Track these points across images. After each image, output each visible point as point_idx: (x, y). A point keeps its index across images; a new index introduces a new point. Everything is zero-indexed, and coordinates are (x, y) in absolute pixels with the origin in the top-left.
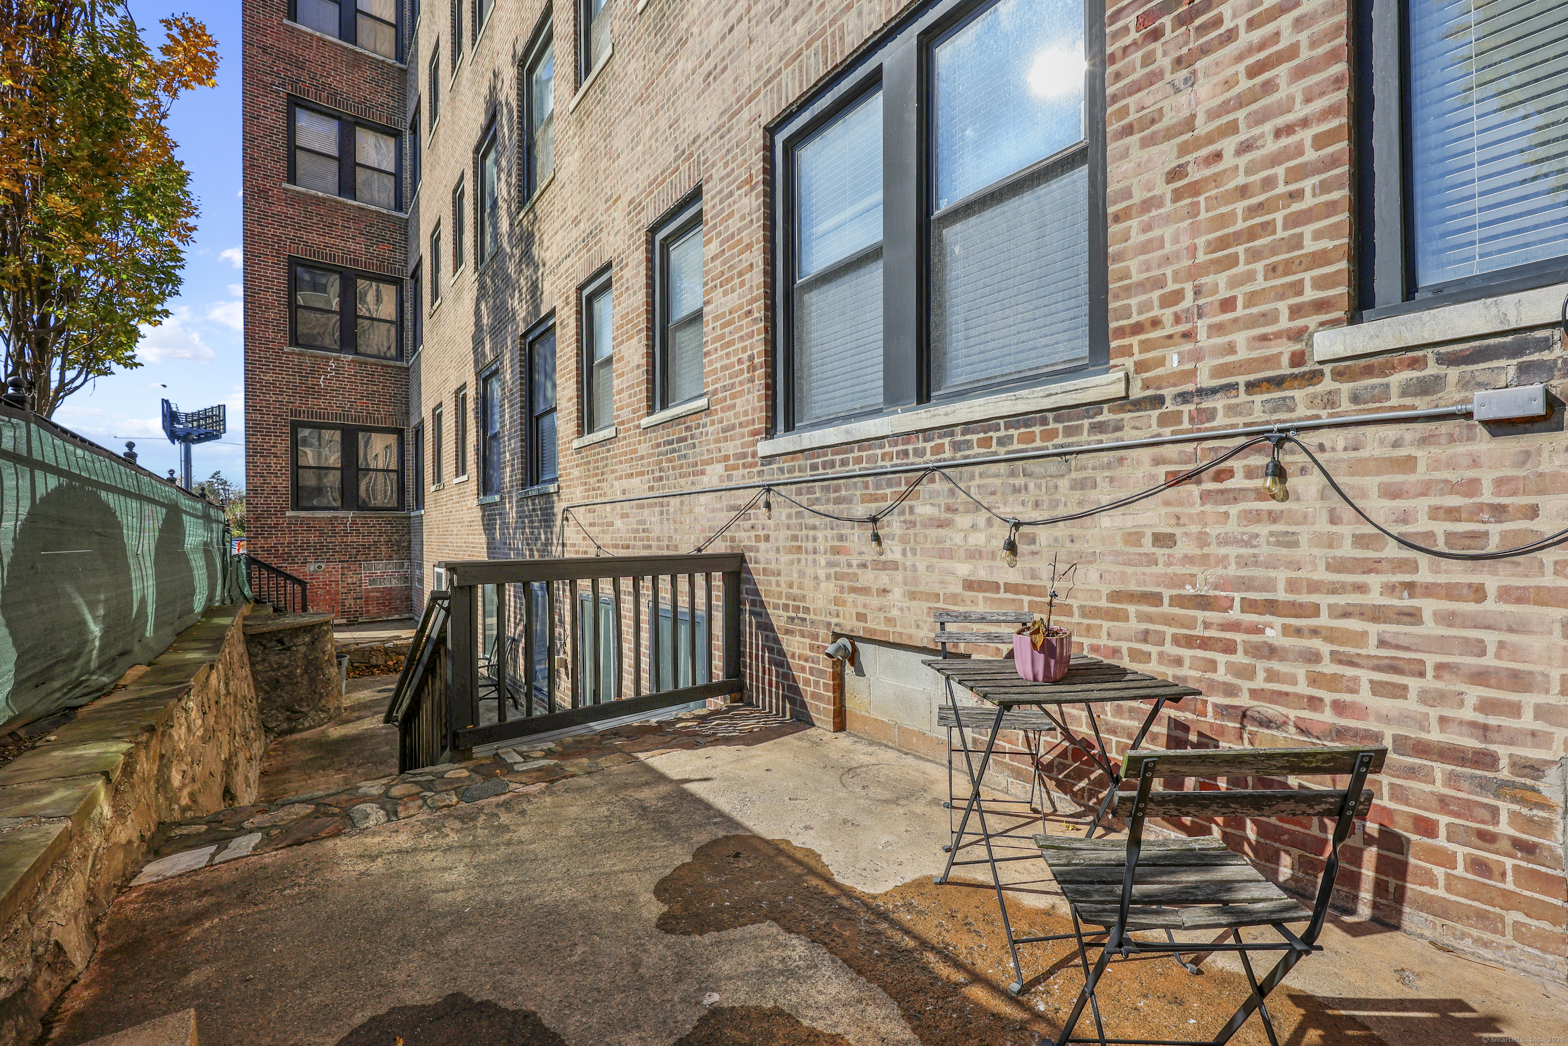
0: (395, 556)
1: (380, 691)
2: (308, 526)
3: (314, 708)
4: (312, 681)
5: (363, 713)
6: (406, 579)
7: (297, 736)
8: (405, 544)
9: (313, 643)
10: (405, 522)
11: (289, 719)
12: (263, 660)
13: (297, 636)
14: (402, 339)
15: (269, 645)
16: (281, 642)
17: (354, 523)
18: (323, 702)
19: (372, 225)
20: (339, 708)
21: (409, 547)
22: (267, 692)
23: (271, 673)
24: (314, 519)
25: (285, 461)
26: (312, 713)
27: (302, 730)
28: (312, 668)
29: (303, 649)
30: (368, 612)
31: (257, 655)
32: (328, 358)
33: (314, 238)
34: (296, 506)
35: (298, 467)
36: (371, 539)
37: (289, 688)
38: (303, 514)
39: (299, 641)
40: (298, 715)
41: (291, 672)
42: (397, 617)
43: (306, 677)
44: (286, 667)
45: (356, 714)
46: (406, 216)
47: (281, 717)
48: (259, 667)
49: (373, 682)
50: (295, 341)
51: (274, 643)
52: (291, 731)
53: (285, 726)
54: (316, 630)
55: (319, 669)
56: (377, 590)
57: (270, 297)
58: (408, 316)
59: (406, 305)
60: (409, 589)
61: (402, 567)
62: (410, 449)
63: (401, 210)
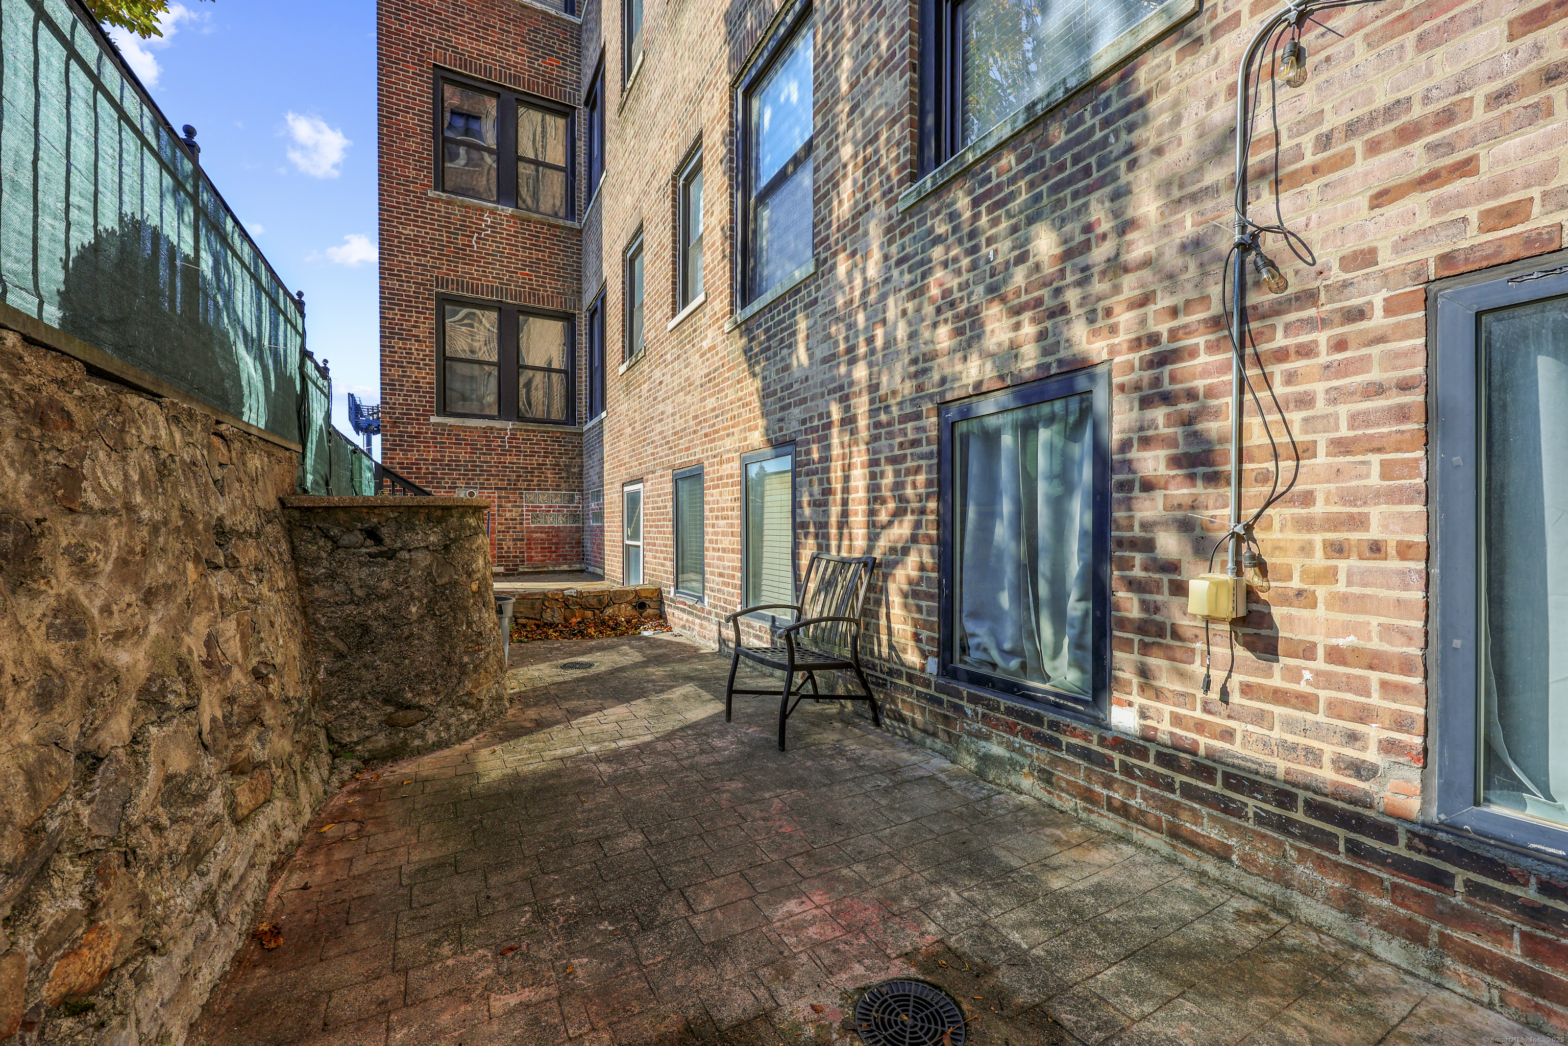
0: (563, 485)
1: (565, 667)
2: (457, 437)
3: (448, 697)
4: (444, 633)
5: (546, 712)
6: (575, 517)
7: (406, 768)
8: (576, 470)
9: (446, 548)
10: (576, 440)
11: (391, 724)
12: (332, 576)
13: (412, 529)
14: (573, 188)
15: (346, 540)
16: (373, 535)
17: (513, 437)
18: (469, 685)
19: (536, 31)
20: (499, 698)
21: (581, 473)
22: (340, 656)
23: (350, 609)
24: (465, 429)
25: (429, 348)
26: (443, 711)
27: (420, 752)
28: (445, 605)
29: (423, 559)
30: (530, 558)
31: (315, 562)
32: (482, 210)
33: (467, 44)
34: (443, 410)
35: (446, 358)
36: (535, 460)
37: (390, 648)
38: (451, 421)
39: (416, 539)
40: (412, 715)
41: (398, 609)
42: (565, 567)
43: (430, 625)
44: (383, 598)
45: (532, 713)
46: (578, 21)
47: (372, 718)
48: (321, 593)
49: (551, 650)
50: (440, 184)
51: (357, 537)
52: (395, 754)
53: (381, 741)
54: (454, 521)
55: (458, 607)
56: (542, 530)
57: (412, 120)
58: (582, 158)
59: (578, 143)
60: (580, 530)
61: (571, 500)
62: (583, 340)
63: (572, 13)
